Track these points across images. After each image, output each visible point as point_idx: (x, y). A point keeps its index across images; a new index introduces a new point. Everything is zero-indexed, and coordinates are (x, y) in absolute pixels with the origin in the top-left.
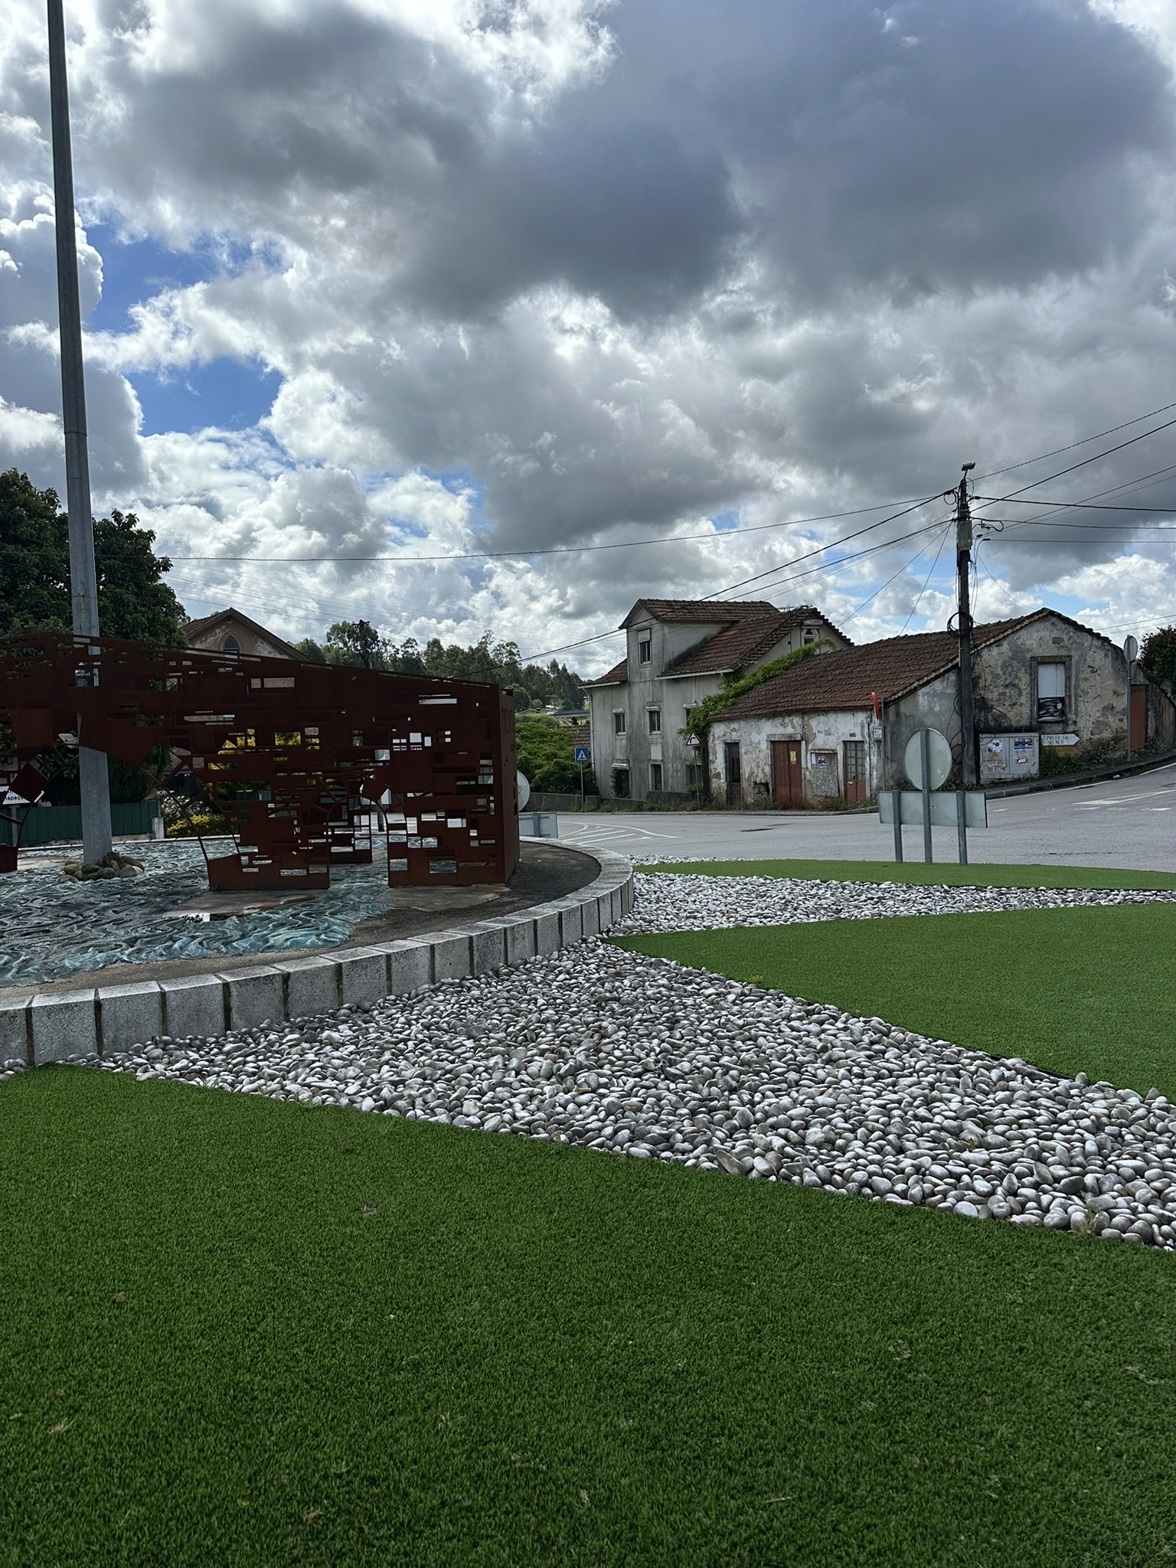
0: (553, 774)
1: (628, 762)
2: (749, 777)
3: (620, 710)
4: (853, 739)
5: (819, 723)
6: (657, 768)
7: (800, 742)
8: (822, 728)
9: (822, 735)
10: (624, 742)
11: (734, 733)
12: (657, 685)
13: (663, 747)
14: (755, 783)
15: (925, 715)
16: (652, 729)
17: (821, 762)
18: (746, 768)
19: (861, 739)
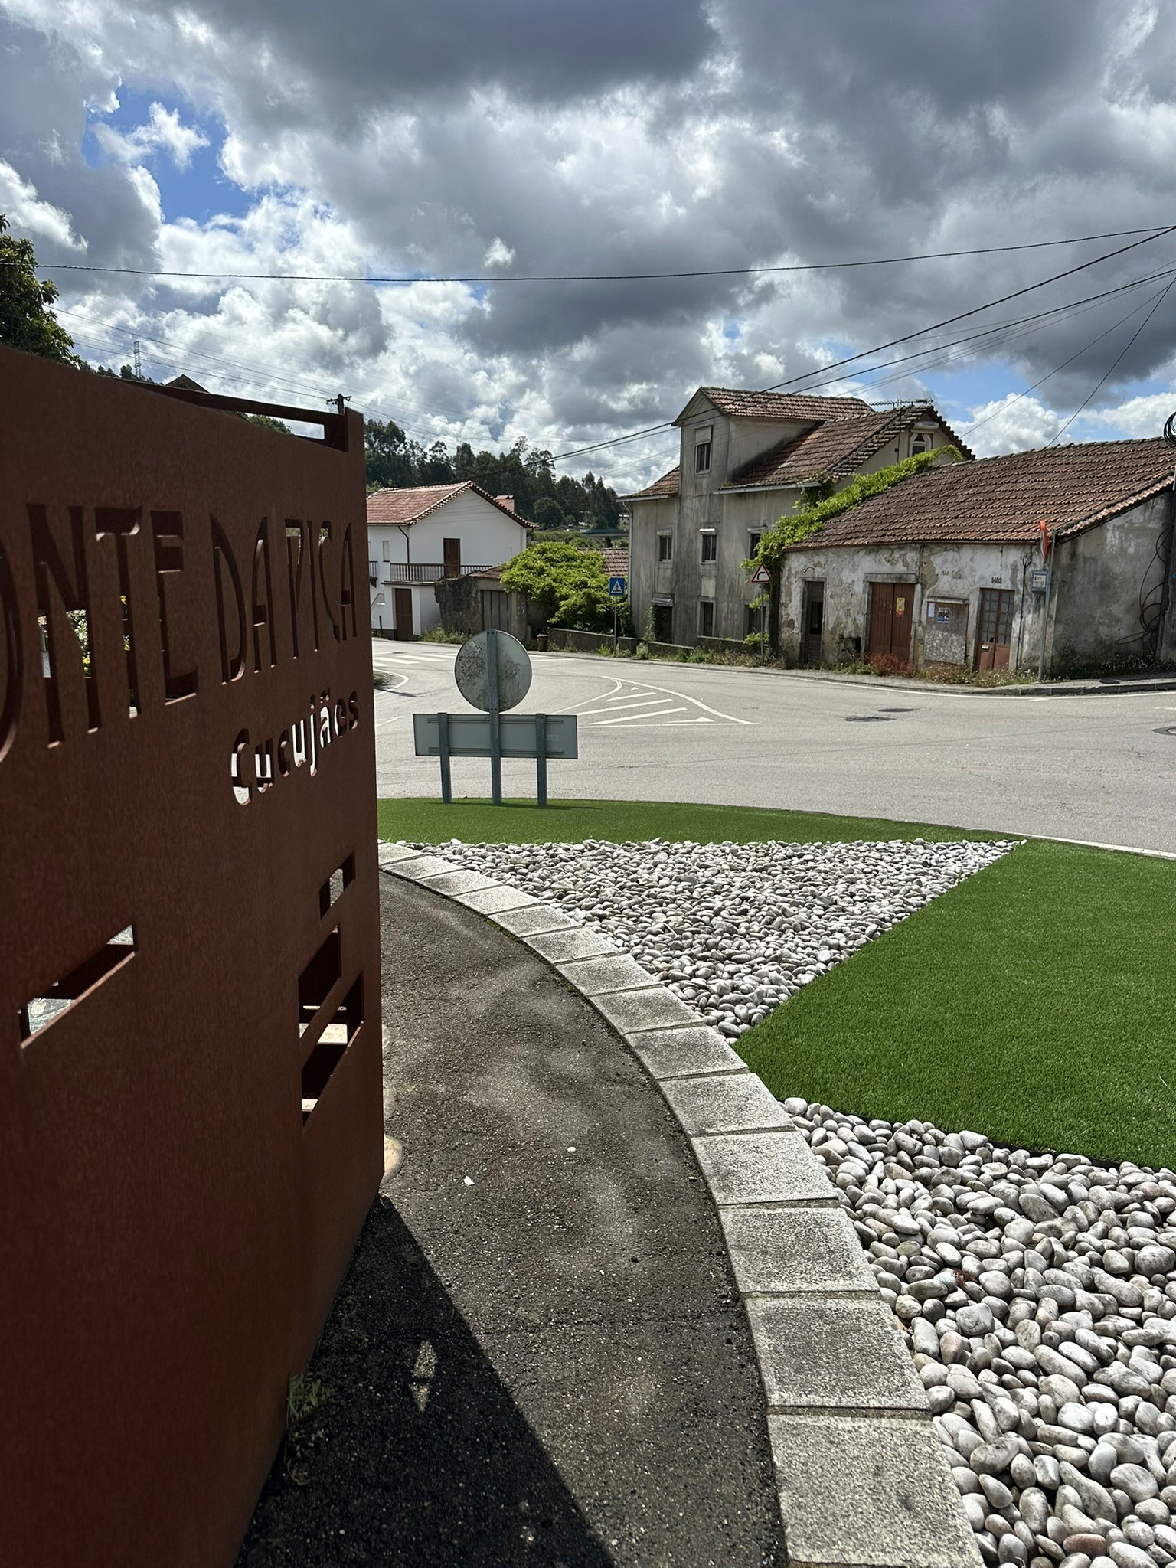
0: (581, 607)
1: (672, 597)
2: (834, 628)
3: (666, 533)
4: (997, 586)
5: (946, 561)
6: (707, 607)
7: (913, 586)
8: (949, 567)
9: (948, 578)
10: (669, 572)
11: (818, 569)
12: (716, 500)
13: (717, 580)
14: (842, 636)
15: (1114, 558)
16: (706, 557)
17: (942, 615)
18: (831, 616)
19: (1010, 587)
